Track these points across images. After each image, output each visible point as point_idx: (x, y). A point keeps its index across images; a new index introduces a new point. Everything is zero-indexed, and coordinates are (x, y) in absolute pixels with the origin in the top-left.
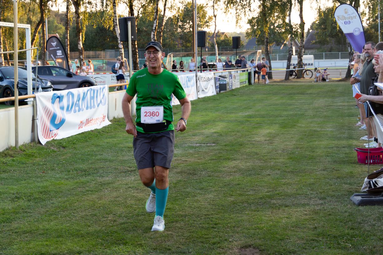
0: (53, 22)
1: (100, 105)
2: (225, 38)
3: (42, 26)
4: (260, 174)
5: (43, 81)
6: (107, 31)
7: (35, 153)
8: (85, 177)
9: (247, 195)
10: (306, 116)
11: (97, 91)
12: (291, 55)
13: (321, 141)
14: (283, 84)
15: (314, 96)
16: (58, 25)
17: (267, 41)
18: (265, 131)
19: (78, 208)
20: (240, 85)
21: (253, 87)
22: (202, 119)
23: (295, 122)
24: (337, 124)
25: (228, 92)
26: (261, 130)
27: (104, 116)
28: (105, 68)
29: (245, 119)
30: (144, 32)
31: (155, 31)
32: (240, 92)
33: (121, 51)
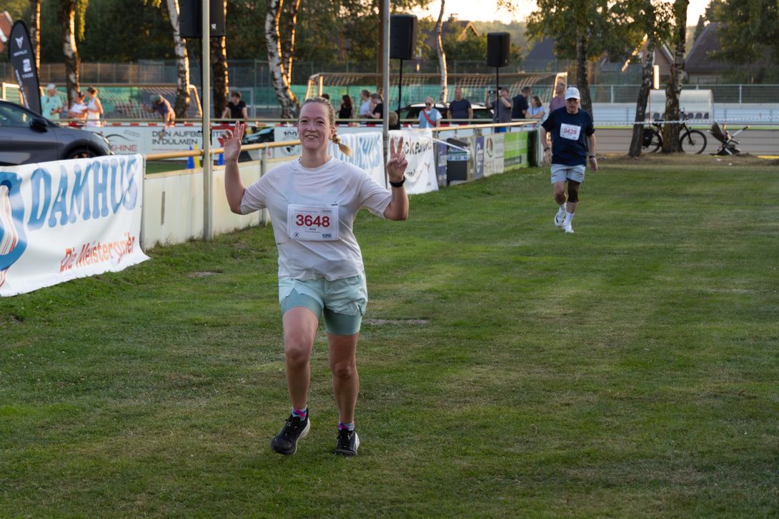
1: (122, 208)
2: (469, 36)
4: (543, 402)
6: (145, 10)
9: (506, 454)
10: (679, 253)
11: (114, 170)
12: (647, 88)
13: (713, 321)
14: (625, 166)
15: (706, 200)
17: (583, 48)
18: (567, 290)
19: (55, 476)
20: (505, 166)
21: (541, 173)
22: (396, 254)
23: (648, 270)
24: (762, 278)
25: (472, 184)
26: (555, 289)
27: (131, 240)
28: (137, 111)
29: (514, 256)
30: (247, 15)
31: (277, 12)
32: (503, 186)
33: (182, 65)
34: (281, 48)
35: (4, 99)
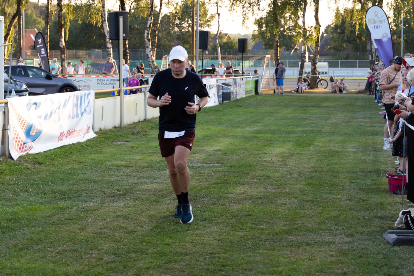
0: (31, 16)
1: (85, 114)
2: (228, 40)
3: (18, 19)
4: (273, 203)
5: (17, 83)
6: (94, 28)
7: (4, 170)
8: (65, 201)
10: (323, 133)
11: (81, 97)
15: (331, 109)
16: (36, 18)
19: (55, 241)
20: (246, 94)
23: (311, 141)
24: (360, 144)
25: (232, 102)
27: (89, 128)
28: (90, 70)
29: (253, 134)
30: (136, 30)
31: (150, 29)
32: (245, 103)
33: (110, 52)
34: (151, 44)
35: (34, 66)
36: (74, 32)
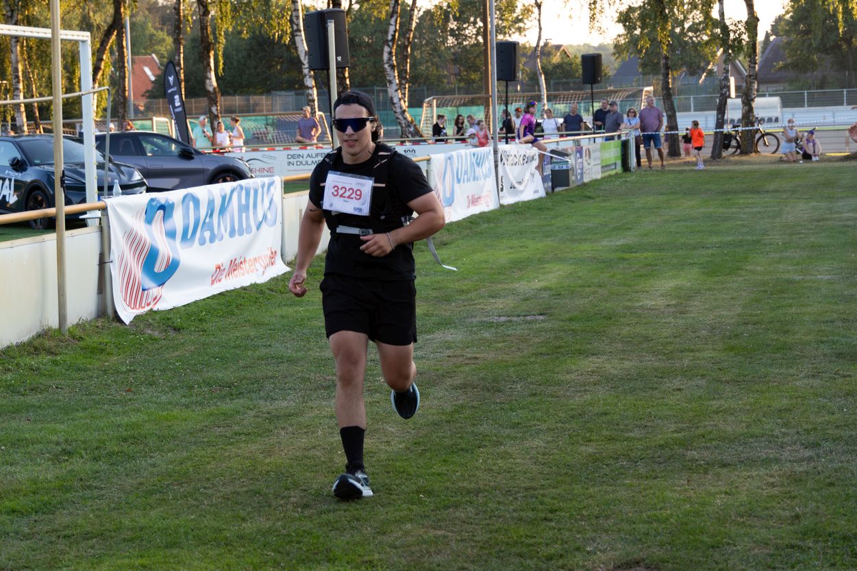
0: (143, 26)
1: (264, 225)
2: (562, 58)
3: (117, 36)
4: (657, 388)
5: (122, 168)
6: (276, 47)
7: (106, 345)
8: (231, 400)
9: (627, 439)
10: (765, 244)
11: (256, 192)
12: (725, 97)
13: (803, 305)
15: (784, 196)
16: (155, 32)
17: (666, 64)
18: (667, 283)
19: (215, 477)
20: (602, 172)
21: (634, 177)
22: (510, 256)
23: (738, 261)
24: (843, 265)
25: (573, 189)
26: (657, 282)
27: (274, 254)
28: (273, 136)
29: (617, 254)
30: (366, 48)
31: (393, 44)
32: (601, 190)
33: (311, 95)
34: (398, 76)
35: (155, 132)
36: (235, 58)
